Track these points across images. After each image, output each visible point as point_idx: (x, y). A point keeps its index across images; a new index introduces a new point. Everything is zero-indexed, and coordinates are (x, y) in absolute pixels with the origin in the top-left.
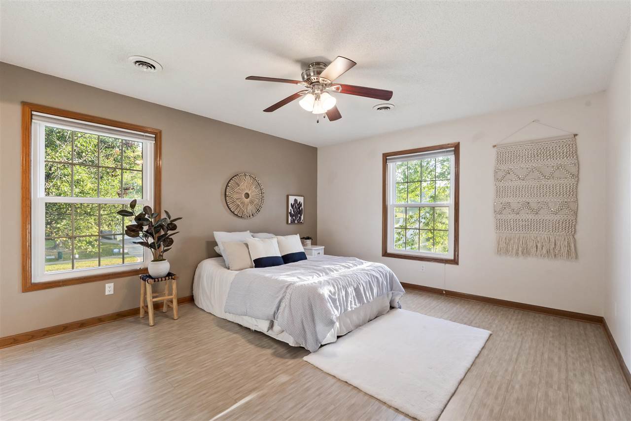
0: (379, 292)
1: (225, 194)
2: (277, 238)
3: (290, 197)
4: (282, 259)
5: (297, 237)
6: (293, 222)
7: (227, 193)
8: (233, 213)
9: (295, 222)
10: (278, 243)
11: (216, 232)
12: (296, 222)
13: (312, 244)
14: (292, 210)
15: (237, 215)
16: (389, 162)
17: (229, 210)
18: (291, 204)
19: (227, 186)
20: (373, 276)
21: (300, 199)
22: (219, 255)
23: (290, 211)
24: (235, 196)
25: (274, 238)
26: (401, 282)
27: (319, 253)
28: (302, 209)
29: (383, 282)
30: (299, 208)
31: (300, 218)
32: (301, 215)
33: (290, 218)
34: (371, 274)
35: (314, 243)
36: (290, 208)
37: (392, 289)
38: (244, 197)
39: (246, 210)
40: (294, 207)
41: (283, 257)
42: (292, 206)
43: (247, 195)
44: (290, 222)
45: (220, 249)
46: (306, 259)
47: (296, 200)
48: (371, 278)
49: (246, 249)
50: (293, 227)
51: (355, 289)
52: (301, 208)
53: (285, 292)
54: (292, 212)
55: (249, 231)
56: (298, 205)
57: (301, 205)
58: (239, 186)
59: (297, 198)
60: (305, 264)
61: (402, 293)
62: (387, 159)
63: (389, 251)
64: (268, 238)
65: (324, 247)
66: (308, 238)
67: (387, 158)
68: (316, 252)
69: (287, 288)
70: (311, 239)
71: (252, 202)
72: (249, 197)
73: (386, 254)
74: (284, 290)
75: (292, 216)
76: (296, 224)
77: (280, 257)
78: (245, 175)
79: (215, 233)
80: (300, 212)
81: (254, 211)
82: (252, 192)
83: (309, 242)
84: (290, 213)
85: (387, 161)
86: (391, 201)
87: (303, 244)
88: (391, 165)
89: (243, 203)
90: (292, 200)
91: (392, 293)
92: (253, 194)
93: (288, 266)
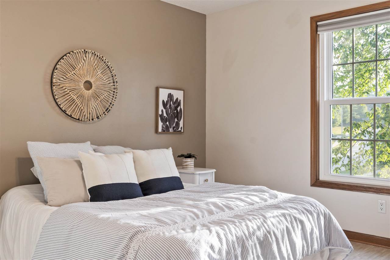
0: (306, 248)
1: (52, 82)
2: (133, 153)
3: (161, 91)
4: (139, 189)
5: (169, 152)
6: (166, 130)
7: (54, 80)
8: (64, 112)
9: (169, 131)
10: (134, 162)
11: (33, 143)
12: (171, 130)
13: (196, 166)
14: (164, 111)
15: (71, 116)
16: (320, 31)
17: (57, 108)
18: (163, 101)
19: (55, 68)
20: (295, 218)
21: (178, 95)
22: (36, 181)
23: (160, 113)
24: (68, 85)
25: (129, 152)
26: (344, 231)
27: (206, 180)
28: (181, 109)
29: (312, 230)
30: (176, 108)
31: (178, 124)
32: (179, 120)
33: (160, 124)
34: (290, 215)
35: (201, 164)
36: (161, 107)
37: (328, 244)
38: (82, 87)
39: (86, 109)
40: (168, 106)
41: (141, 184)
42: (165, 105)
43: (88, 85)
44: (160, 130)
45: (37, 171)
46: (182, 187)
47: (170, 96)
48: (292, 223)
49: (78, 169)
50: (165, 138)
51: (261, 243)
52: (179, 109)
53: (127, 247)
54: (165, 115)
55: (89, 143)
56: (174, 103)
57: (179, 104)
58: (74, 69)
59: (173, 92)
60: (177, 196)
61: (347, 251)
62: (317, 26)
63: (323, 177)
64: (117, 153)
65: (215, 170)
66: (189, 156)
67: (318, 23)
68: (202, 179)
69: (131, 238)
70: (193, 157)
71: (96, 96)
72: (91, 87)
73: (317, 182)
74: (125, 242)
75: (164, 120)
76: (171, 133)
77: (134, 184)
78: (86, 52)
79: (29, 143)
80: (178, 115)
81: (101, 111)
82: (97, 80)
83: (190, 162)
84: (162, 116)
85: (319, 29)
86: (324, 96)
87: (179, 165)
88: (324, 36)
89: (81, 96)
90: (164, 95)
91: (330, 250)
92: (98, 83)
93: (147, 199)
